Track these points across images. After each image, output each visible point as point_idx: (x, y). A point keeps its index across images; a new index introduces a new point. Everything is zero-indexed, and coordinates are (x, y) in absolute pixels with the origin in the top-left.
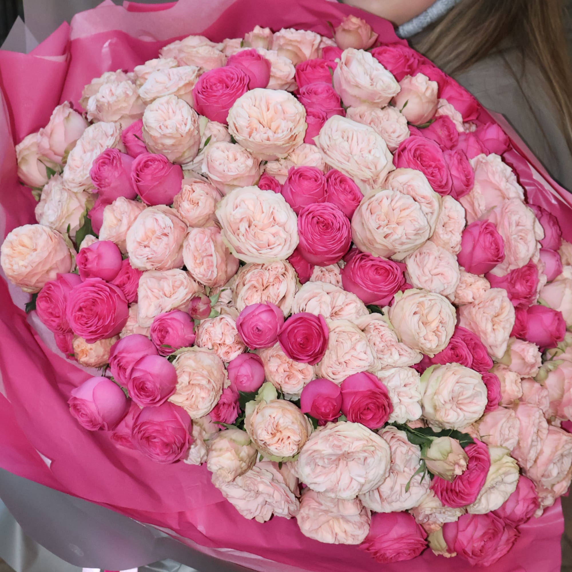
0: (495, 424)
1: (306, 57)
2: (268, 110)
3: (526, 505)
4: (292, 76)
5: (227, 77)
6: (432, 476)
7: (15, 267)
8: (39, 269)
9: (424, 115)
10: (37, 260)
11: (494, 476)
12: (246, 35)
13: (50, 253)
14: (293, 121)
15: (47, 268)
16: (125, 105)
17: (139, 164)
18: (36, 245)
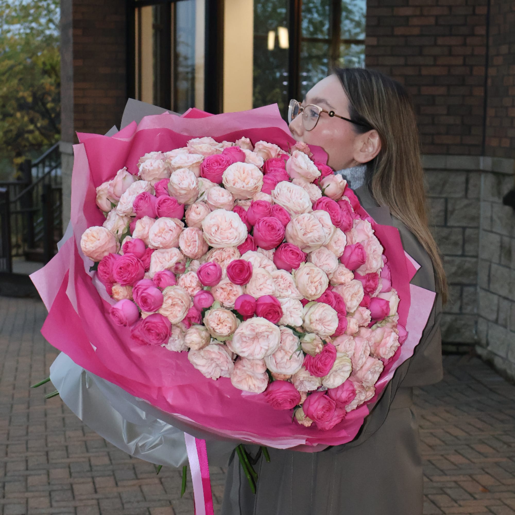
0: (342, 342)
1: (272, 156)
2: (244, 173)
3: (348, 393)
4: (262, 166)
5: (221, 159)
6: (305, 354)
7: (87, 247)
8: (99, 250)
9: (336, 194)
10: (99, 245)
11: (338, 364)
12: (237, 141)
13: (106, 243)
14: (257, 179)
15: (103, 250)
16: (157, 172)
17: (160, 201)
18: (100, 237)
